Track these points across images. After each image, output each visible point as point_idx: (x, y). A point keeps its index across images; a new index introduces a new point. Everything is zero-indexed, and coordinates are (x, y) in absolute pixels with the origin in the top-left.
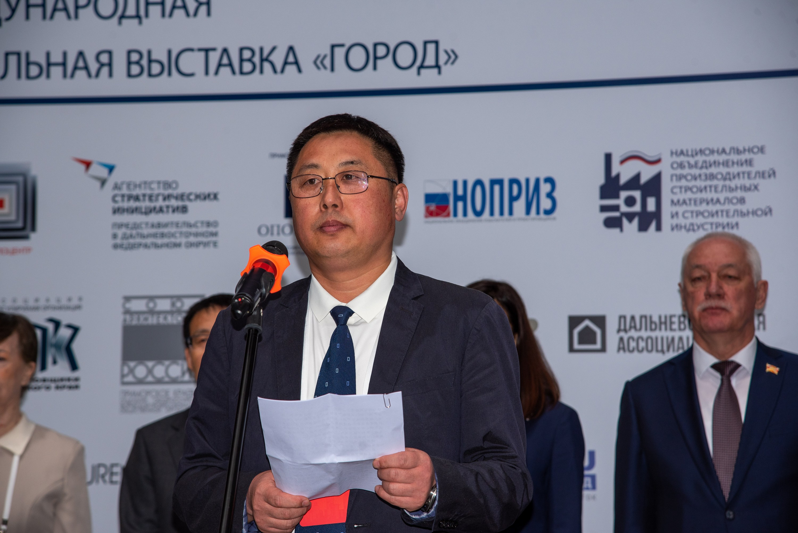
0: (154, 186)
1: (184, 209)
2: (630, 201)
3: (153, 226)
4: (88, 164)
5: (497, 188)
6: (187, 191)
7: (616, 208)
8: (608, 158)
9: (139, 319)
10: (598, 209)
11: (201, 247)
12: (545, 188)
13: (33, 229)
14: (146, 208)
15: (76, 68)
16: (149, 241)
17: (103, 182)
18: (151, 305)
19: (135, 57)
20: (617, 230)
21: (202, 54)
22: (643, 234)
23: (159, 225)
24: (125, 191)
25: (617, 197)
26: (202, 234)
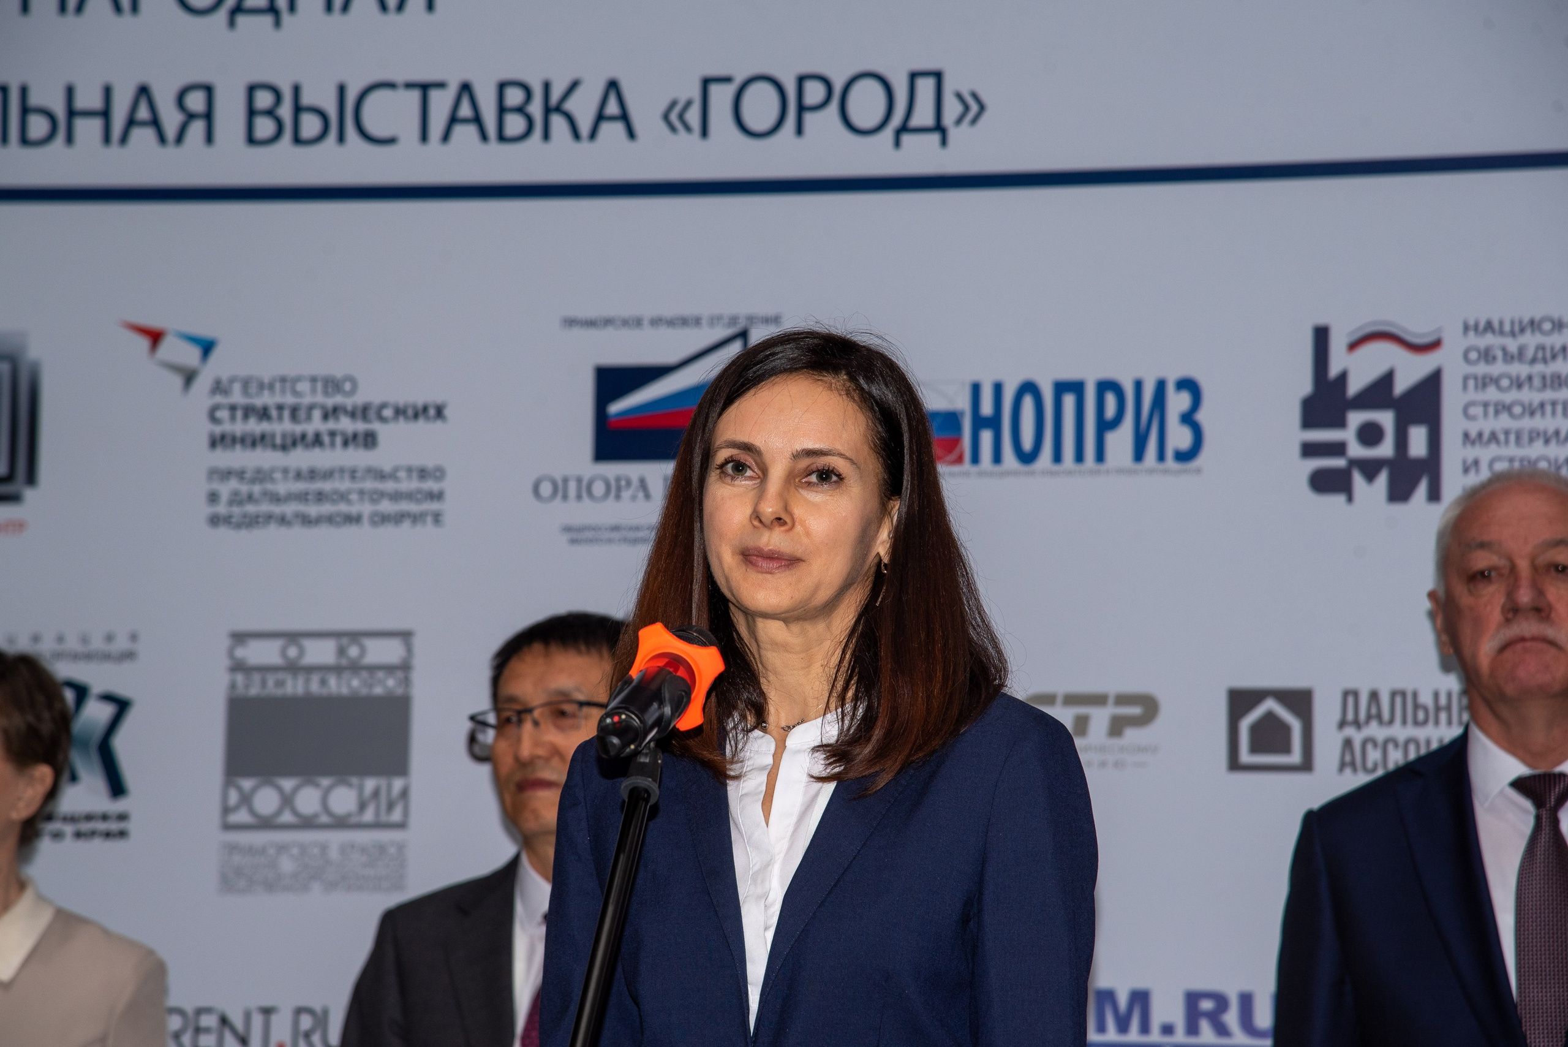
0: (304, 387)
1: (369, 440)
2: (1370, 434)
3: (298, 475)
4: (155, 337)
5: (1069, 401)
6: (377, 399)
7: (1338, 449)
8: (1321, 336)
9: (264, 683)
10: (1296, 450)
11: (406, 524)
12: (1177, 402)
13: (31, 478)
14: (284, 436)
15: (131, 122)
16: (289, 509)
17: (189, 377)
18: (292, 652)
19: (264, 99)
20: (1340, 499)
21: (415, 95)
22: (1398, 508)
23: (313, 474)
24: (237, 397)
25: (1341, 424)
26: (409, 496)
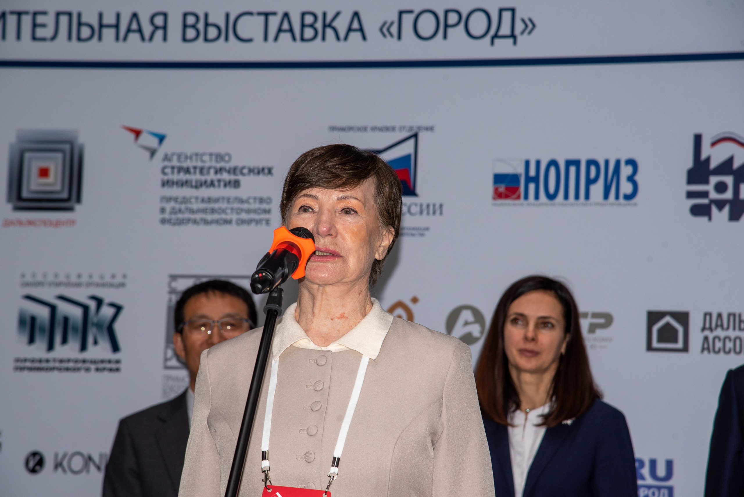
0: (206, 158)
1: (236, 184)
2: (721, 187)
3: (203, 201)
4: (137, 133)
5: (573, 169)
6: (240, 164)
7: (705, 194)
8: (698, 139)
10: (684, 195)
11: (253, 225)
12: (626, 171)
13: (79, 200)
14: (196, 181)
15: (129, 30)
16: (198, 216)
17: (153, 153)
19: (191, 20)
20: (705, 219)
21: (262, 18)
22: (734, 224)
23: (210, 200)
24: (175, 163)
25: (707, 182)
26: (255, 211)
